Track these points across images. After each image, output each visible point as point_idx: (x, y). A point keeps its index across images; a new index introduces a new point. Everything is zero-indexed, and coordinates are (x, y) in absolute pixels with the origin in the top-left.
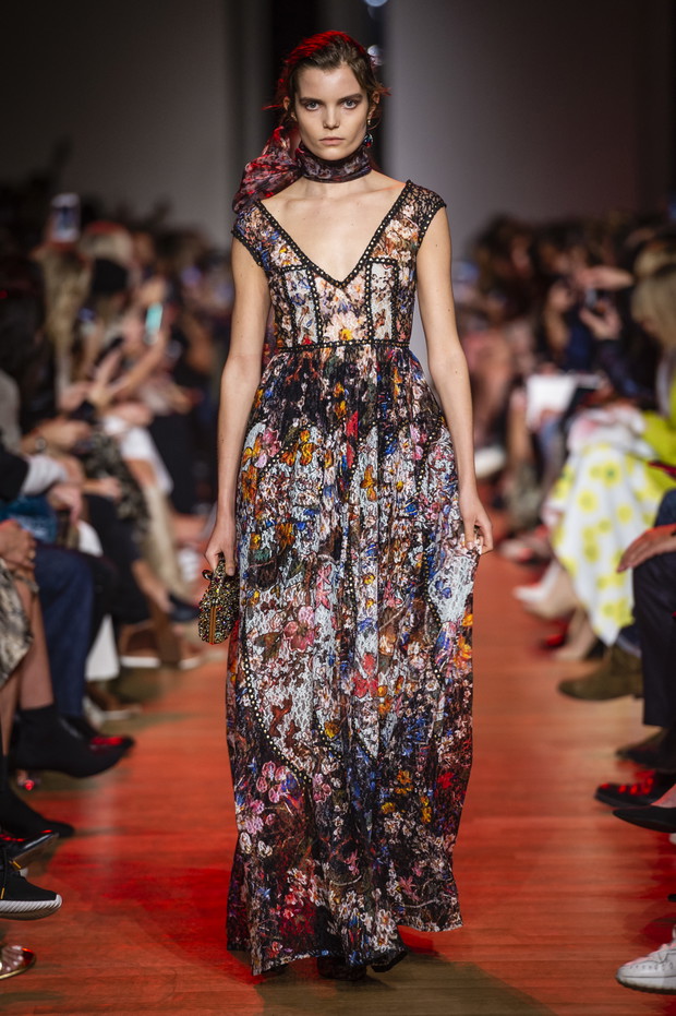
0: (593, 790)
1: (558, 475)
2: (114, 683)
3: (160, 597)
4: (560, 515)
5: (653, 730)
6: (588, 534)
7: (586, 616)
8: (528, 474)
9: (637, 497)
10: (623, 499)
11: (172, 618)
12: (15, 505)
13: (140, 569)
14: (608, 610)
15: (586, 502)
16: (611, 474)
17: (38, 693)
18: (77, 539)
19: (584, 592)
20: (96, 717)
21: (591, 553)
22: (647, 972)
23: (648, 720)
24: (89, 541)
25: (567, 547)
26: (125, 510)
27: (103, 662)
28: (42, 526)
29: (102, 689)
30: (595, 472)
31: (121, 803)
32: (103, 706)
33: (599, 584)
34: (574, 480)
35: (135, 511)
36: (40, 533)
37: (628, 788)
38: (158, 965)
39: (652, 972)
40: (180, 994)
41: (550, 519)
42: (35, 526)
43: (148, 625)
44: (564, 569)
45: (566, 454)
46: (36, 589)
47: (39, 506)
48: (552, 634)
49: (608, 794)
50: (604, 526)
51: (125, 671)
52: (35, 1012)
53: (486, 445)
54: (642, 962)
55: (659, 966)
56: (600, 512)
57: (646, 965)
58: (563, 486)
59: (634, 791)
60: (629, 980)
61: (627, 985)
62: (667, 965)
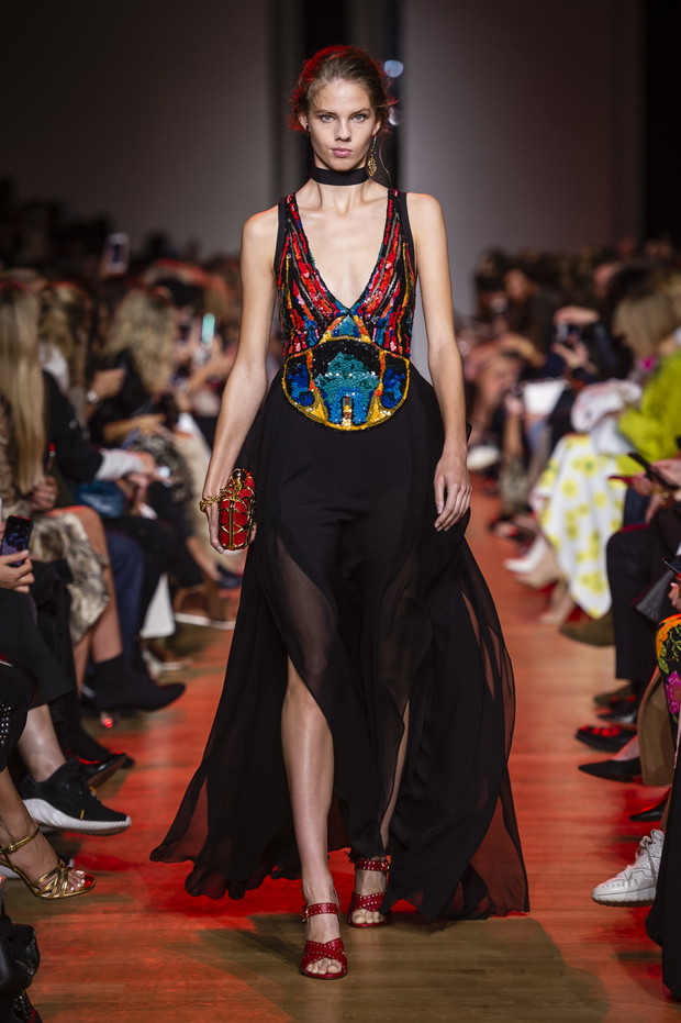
0: (573, 731)
2: (170, 639)
3: (210, 567)
4: (546, 500)
5: (623, 683)
6: (569, 516)
7: (566, 586)
8: (517, 466)
10: (598, 487)
11: (220, 586)
13: (193, 544)
14: (586, 580)
15: (569, 489)
16: (589, 466)
17: (109, 646)
19: (566, 564)
20: (156, 668)
21: (572, 532)
22: (616, 889)
23: (619, 675)
25: (552, 525)
26: (179, 495)
27: (160, 620)
29: (160, 644)
30: (577, 464)
31: (178, 739)
32: (161, 659)
33: (577, 558)
34: (558, 471)
36: (107, 508)
37: (602, 730)
39: (621, 889)
41: (537, 505)
42: (104, 502)
43: (201, 589)
44: (548, 542)
49: (586, 735)
50: (583, 510)
52: (105, 912)
53: (483, 443)
54: (611, 882)
55: (626, 883)
56: (580, 498)
57: (615, 883)
58: (549, 476)
59: (605, 733)
60: (602, 898)
61: (601, 902)
62: (632, 881)
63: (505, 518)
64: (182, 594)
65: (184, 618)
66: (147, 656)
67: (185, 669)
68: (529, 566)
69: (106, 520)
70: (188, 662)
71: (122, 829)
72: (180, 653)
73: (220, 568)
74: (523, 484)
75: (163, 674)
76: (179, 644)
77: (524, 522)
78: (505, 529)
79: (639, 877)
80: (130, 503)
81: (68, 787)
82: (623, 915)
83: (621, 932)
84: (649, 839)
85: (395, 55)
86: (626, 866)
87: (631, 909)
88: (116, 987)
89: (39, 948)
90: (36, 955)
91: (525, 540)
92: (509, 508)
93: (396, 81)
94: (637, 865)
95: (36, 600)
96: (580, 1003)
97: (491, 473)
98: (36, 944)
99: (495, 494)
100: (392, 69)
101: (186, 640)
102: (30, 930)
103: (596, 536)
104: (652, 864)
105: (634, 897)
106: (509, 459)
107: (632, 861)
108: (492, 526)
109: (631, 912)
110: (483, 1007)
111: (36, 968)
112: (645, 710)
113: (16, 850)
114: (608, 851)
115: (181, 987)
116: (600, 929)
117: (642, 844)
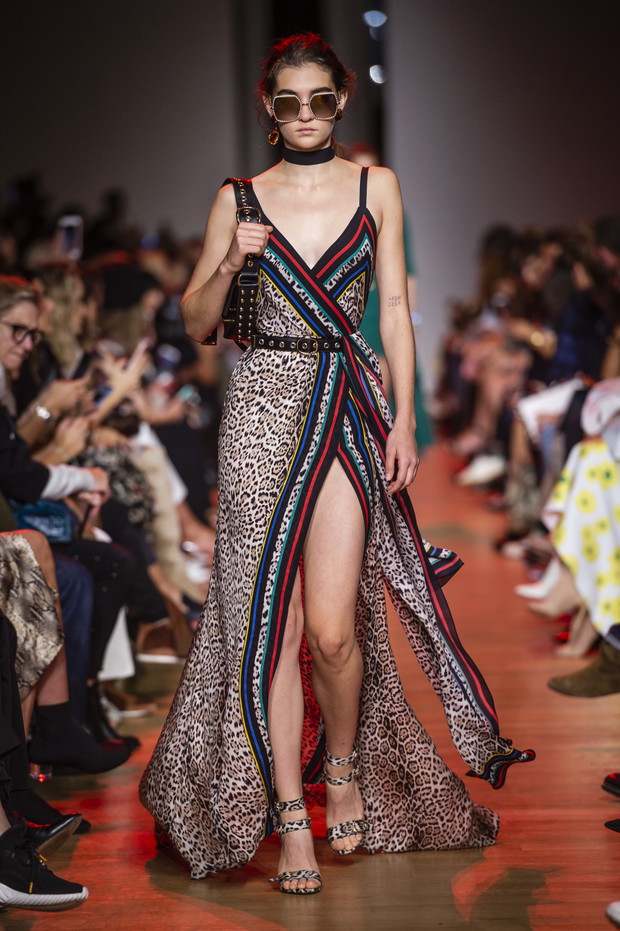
2: (130, 682)
3: (176, 598)
4: (560, 515)
6: (587, 534)
7: (587, 614)
8: (529, 478)
13: (154, 572)
14: (607, 607)
15: (585, 502)
16: (607, 475)
19: (584, 589)
20: (114, 716)
21: (590, 552)
25: (567, 545)
28: (59, 526)
29: (119, 686)
30: (593, 474)
32: (122, 706)
33: (599, 582)
34: (571, 483)
41: (551, 521)
42: (51, 526)
43: (164, 622)
44: (563, 564)
48: (556, 631)
49: (613, 784)
50: (602, 526)
51: (139, 666)
53: (486, 451)
56: (599, 512)
58: (562, 488)
63: (514, 536)
64: (144, 630)
65: (146, 658)
66: (104, 702)
67: (149, 715)
68: (544, 592)
69: (55, 546)
70: (152, 707)
71: (78, 903)
72: (143, 699)
73: (186, 599)
74: (535, 498)
75: (122, 723)
76: (141, 688)
77: (536, 541)
78: (514, 550)
80: (80, 527)
81: (13, 855)
85: (377, 5)
91: (538, 561)
92: (518, 525)
93: (380, 30)
97: (497, 485)
99: (504, 509)
100: (374, 19)
101: (147, 685)
103: (618, 556)
106: (516, 468)
108: (499, 546)
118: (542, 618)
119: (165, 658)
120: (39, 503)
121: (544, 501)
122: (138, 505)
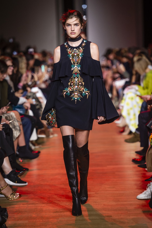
1: (122, 99)
2: (36, 141)
4: (123, 107)
5: (142, 148)
6: (128, 110)
8: (116, 99)
9: (137, 103)
10: (135, 103)
12: (17, 106)
14: (133, 125)
15: (128, 104)
16: (132, 98)
17: (22, 143)
18: (28, 113)
19: (128, 122)
20: (33, 148)
21: (129, 114)
22: (142, 196)
23: (141, 146)
24: (31, 113)
25: (124, 113)
26: (38, 107)
28: (22, 110)
29: (34, 142)
30: (129, 98)
31: (38, 164)
33: (130, 120)
34: (125, 100)
35: (40, 107)
36: (21, 112)
37: (138, 159)
38: (46, 195)
39: (143, 196)
40: (51, 201)
41: (121, 108)
42: (21, 110)
43: (43, 129)
44: (123, 117)
45: (123, 95)
46: (21, 123)
47: (21, 106)
48: (122, 130)
50: (131, 109)
51: (38, 138)
52: (23, 204)
54: (141, 194)
55: (144, 195)
56: (130, 106)
57: (142, 195)
58: (123, 101)
59: (138, 160)
60: (139, 198)
61: (139, 199)
62: (146, 194)
64: (39, 130)
65: (40, 136)
66: (31, 145)
67: (40, 148)
68: (119, 122)
70: (40, 146)
71: (26, 185)
72: (39, 144)
74: (117, 103)
76: (38, 142)
79: (147, 193)
80: (27, 110)
81: (13, 176)
82: (144, 202)
83: (143, 206)
84: (150, 185)
85: (85, 3)
86: (144, 191)
87: (145, 201)
88: (26, 222)
89: (8, 213)
90: (7, 215)
93: (85, 9)
94: (147, 190)
95: (5, 132)
96: (134, 223)
98: (7, 212)
100: (84, 7)
101: (40, 141)
102: (6, 209)
103: (135, 115)
104: (150, 190)
105: (146, 198)
106: (114, 97)
107: (146, 189)
109: (146, 202)
110: (112, 224)
111: (7, 218)
112: (147, 155)
113: (3, 190)
114: (140, 187)
115: (41, 221)
116: (138, 206)
117: (148, 185)
118: (119, 127)
119: (43, 136)
120: (18, 105)
121: (119, 103)
122: (37, 105)
